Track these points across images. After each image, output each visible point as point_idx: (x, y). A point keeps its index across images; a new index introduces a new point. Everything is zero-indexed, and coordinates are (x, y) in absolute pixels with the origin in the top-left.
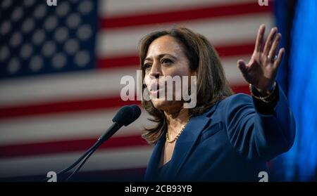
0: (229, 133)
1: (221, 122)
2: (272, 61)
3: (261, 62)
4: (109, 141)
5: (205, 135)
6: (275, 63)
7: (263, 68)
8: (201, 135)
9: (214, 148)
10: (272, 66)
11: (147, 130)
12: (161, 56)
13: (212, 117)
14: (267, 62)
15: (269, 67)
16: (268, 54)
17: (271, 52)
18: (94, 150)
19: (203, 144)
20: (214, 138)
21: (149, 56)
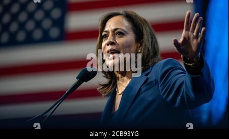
0: (160, 88)
1: (156, 80)
2: (197, 37)
3: (189, 38)
4: (74, 93)
5: (143, 89)
6: (199, 39)
7: (191, 42)
8: (140, 89)
9: (150, 99)
10: (197, 41)
11: (101, 85)
12: (116, 30)
13: (148, 76)
14: (193, 38)
15: (195, 41)
16: (194, 32)
17: (195, 31)
18: (63, 100)
19: (142, 96)
20: (150, 91)
21: (106, 29)
